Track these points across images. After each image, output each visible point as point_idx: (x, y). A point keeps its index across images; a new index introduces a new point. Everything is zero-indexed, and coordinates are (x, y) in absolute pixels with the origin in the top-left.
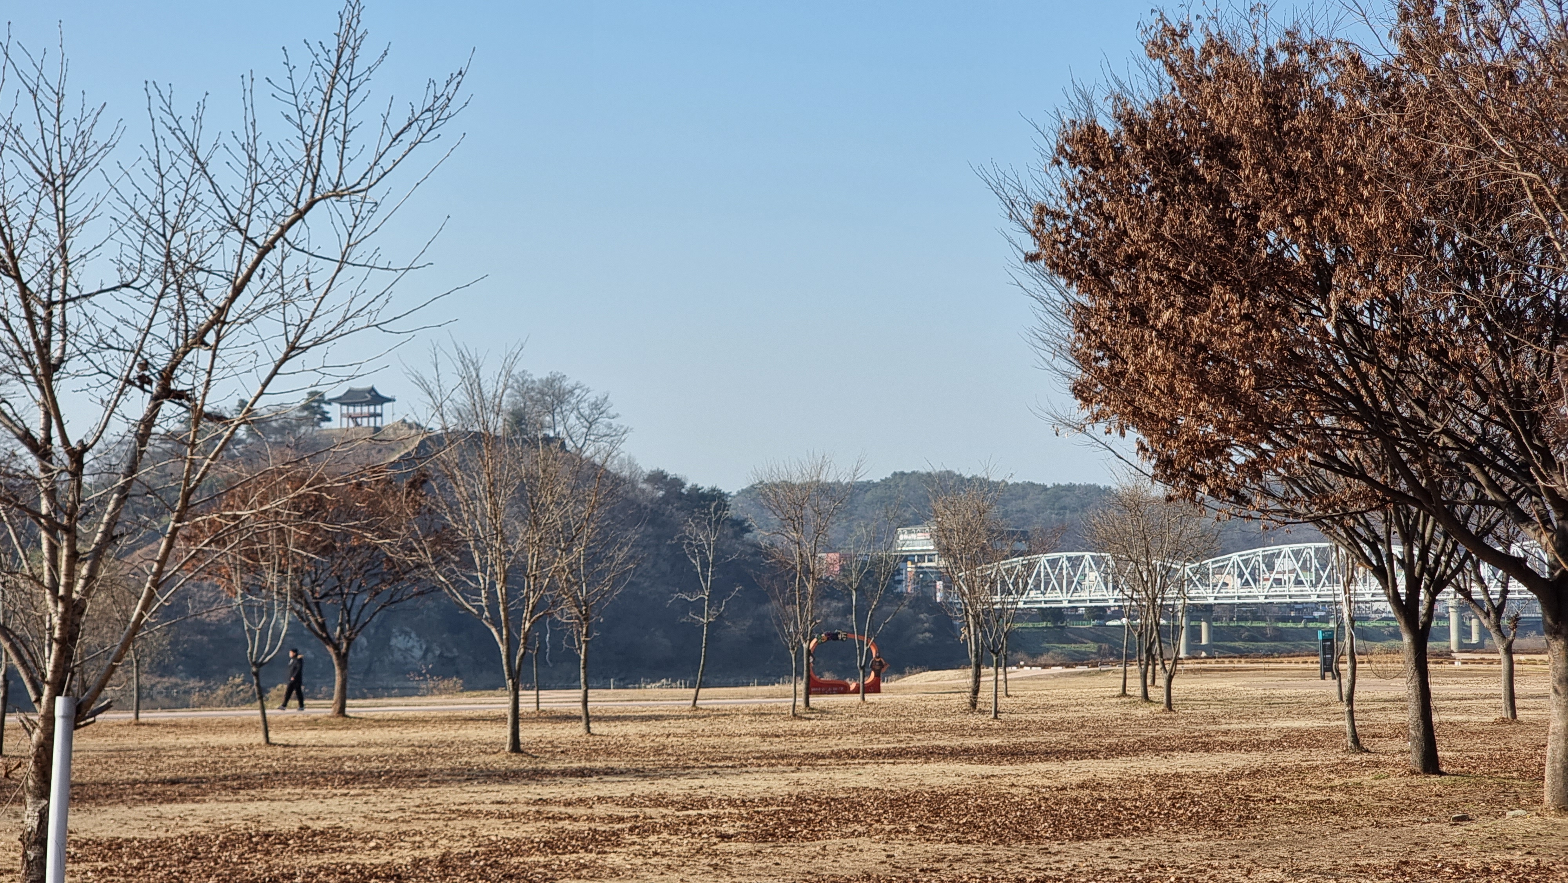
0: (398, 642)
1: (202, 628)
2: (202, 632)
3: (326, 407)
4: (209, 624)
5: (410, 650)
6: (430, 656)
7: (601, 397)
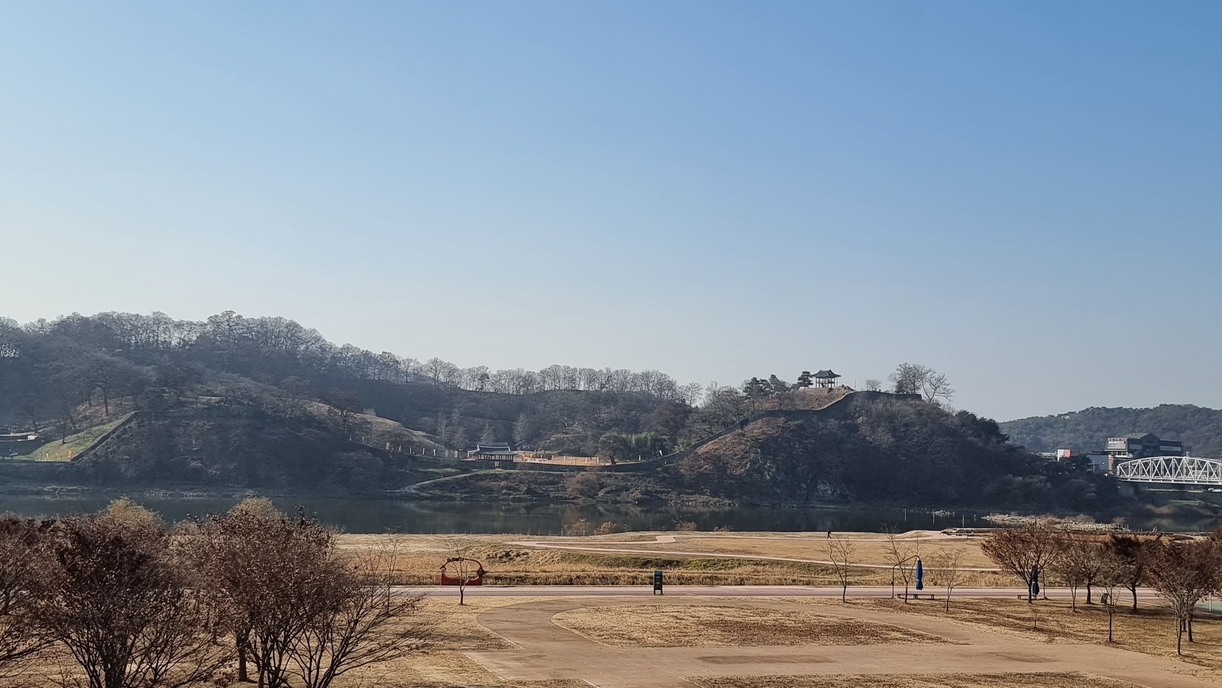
0: (821, 487)
1: (732, 477)
2: (732, 479)
3: (810, 379)
4: (736, 476)
5: (826, 491)
6: (835, 494)
7: (942, 376)
